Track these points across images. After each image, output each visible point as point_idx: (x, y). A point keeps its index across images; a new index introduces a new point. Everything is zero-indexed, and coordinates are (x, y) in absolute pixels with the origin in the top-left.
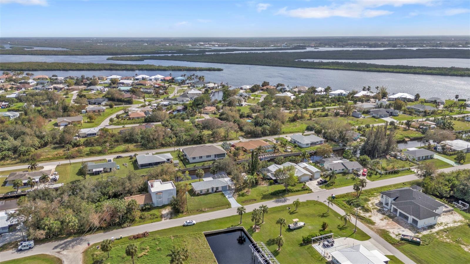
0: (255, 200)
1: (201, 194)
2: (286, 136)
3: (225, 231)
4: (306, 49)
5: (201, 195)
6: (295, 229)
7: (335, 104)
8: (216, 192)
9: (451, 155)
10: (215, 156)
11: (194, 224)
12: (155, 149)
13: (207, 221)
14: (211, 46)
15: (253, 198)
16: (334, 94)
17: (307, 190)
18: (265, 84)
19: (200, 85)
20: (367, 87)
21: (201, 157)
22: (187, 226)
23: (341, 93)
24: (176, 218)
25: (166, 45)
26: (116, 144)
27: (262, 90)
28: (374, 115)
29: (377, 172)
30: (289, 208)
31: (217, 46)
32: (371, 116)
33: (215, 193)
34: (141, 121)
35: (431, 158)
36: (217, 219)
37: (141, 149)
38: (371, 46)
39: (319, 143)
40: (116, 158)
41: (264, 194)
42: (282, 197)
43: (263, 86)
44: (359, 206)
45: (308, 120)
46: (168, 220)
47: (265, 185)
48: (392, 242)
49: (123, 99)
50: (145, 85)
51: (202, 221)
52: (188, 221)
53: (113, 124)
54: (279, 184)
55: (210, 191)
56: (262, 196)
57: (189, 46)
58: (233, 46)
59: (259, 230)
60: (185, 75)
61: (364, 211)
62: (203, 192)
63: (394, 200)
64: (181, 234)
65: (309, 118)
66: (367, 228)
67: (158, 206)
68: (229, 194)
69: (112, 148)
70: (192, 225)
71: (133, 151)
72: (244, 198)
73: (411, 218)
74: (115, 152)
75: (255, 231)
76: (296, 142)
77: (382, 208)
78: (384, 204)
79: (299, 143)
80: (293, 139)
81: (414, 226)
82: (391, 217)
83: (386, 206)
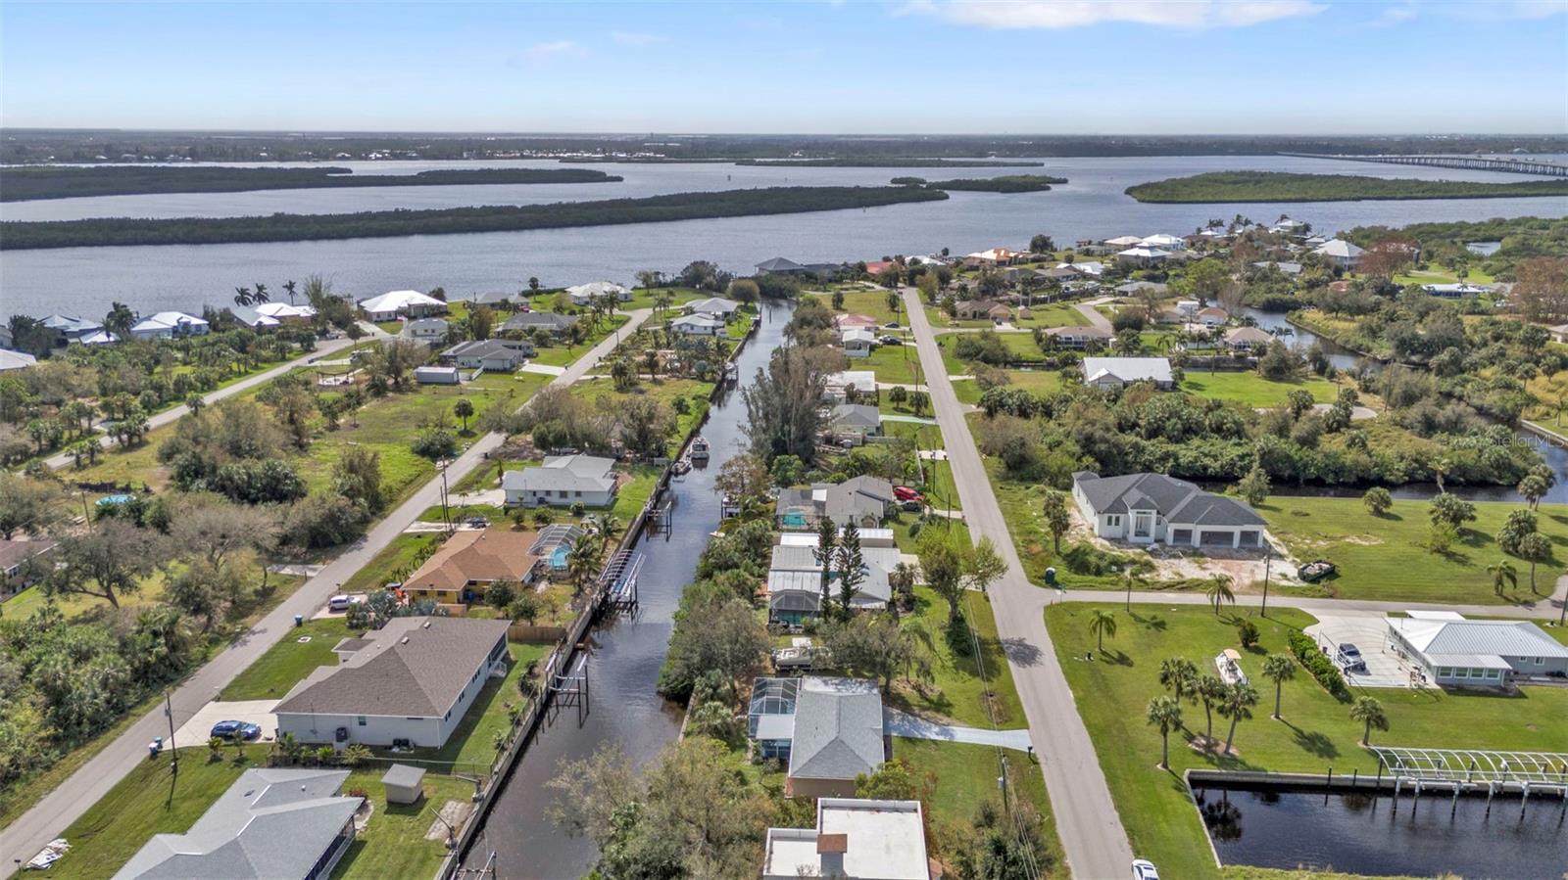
0: (989, 694)
13: (1130, 834)
15: (974, 693)
16: (157, 332)
20: (253, 291)
28: (488, 364)
30: (1089, 655)
32: (480, 369)
36: (1118, 806)
41: (951, 664)
51: (1127, 845)
56: (965, 673)
61: (1150, 571)
63: (1159, 512)
68: (919, 725)
72: (962, 708)
73: (1235, 531)
75: (1228, 753)
76: (548, 499)
77: (1144, 548)
78: (1132, 538)
79: (569, 496)
80: (526, 492)
81: (1253, 549)
82: (1195, 554)
83: (1141, 540)
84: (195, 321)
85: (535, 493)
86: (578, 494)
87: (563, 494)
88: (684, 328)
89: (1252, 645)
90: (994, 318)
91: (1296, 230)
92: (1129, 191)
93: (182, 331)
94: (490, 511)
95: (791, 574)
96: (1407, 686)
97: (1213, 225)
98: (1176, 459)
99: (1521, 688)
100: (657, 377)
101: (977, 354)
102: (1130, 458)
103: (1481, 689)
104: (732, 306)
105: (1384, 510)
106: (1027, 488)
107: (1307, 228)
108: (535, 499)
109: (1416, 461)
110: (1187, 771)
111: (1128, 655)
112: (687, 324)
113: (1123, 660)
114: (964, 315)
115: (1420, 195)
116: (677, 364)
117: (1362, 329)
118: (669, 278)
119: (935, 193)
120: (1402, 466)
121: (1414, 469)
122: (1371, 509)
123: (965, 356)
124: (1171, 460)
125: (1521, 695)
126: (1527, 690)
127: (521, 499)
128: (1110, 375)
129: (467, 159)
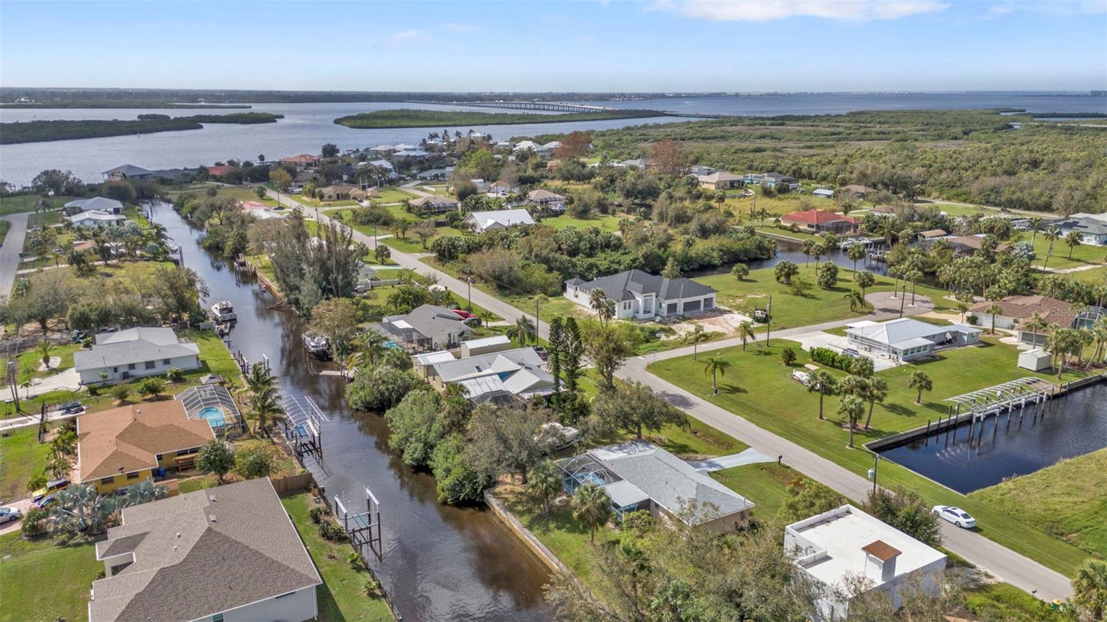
73: (703, 299)
76: (132, 372)
77: (654, 321)
78: (641, 315)
79: (156, 364)
80: (105, 369)
81: (712, 311)
82: (684, 319)
83: (648, 316)
85: (116, 369)
86: (167, 362)
87: (150, 365)
88: (87, 223)
89: (791, 362)
90: (355, 198)
91: (484, 138)
92: (337, 122)
94: (73, 395)
95: (473, 380)
96: (894, 366)
97: (433, 136)
98: (597, 268)
99: (938, 354)
100: (109, 262)
101: (378, 220)
102: (571, 270)
103: (923, 359)
104: (119, 205)
105: (744, 277)
106: (530, 299)
107: (490, 137)
108: (117, 375)
109: (721, 250)
110: (863, 445)
111: (736, 386)
112: (90, 219)
113: (736, 390)
114: (330, 197)
115: (518, 121)
116: (123, 250)
117: (596, 187)
118: (18, 188)
119: (193, 124)
120: (715, 254)
121: (722, 256)
122: (736, 277)
123: (369, 222)
124: (595, 269)
125: (942, 358)
126: (942, 353)
127: (105, 377)
128: (496, 223)
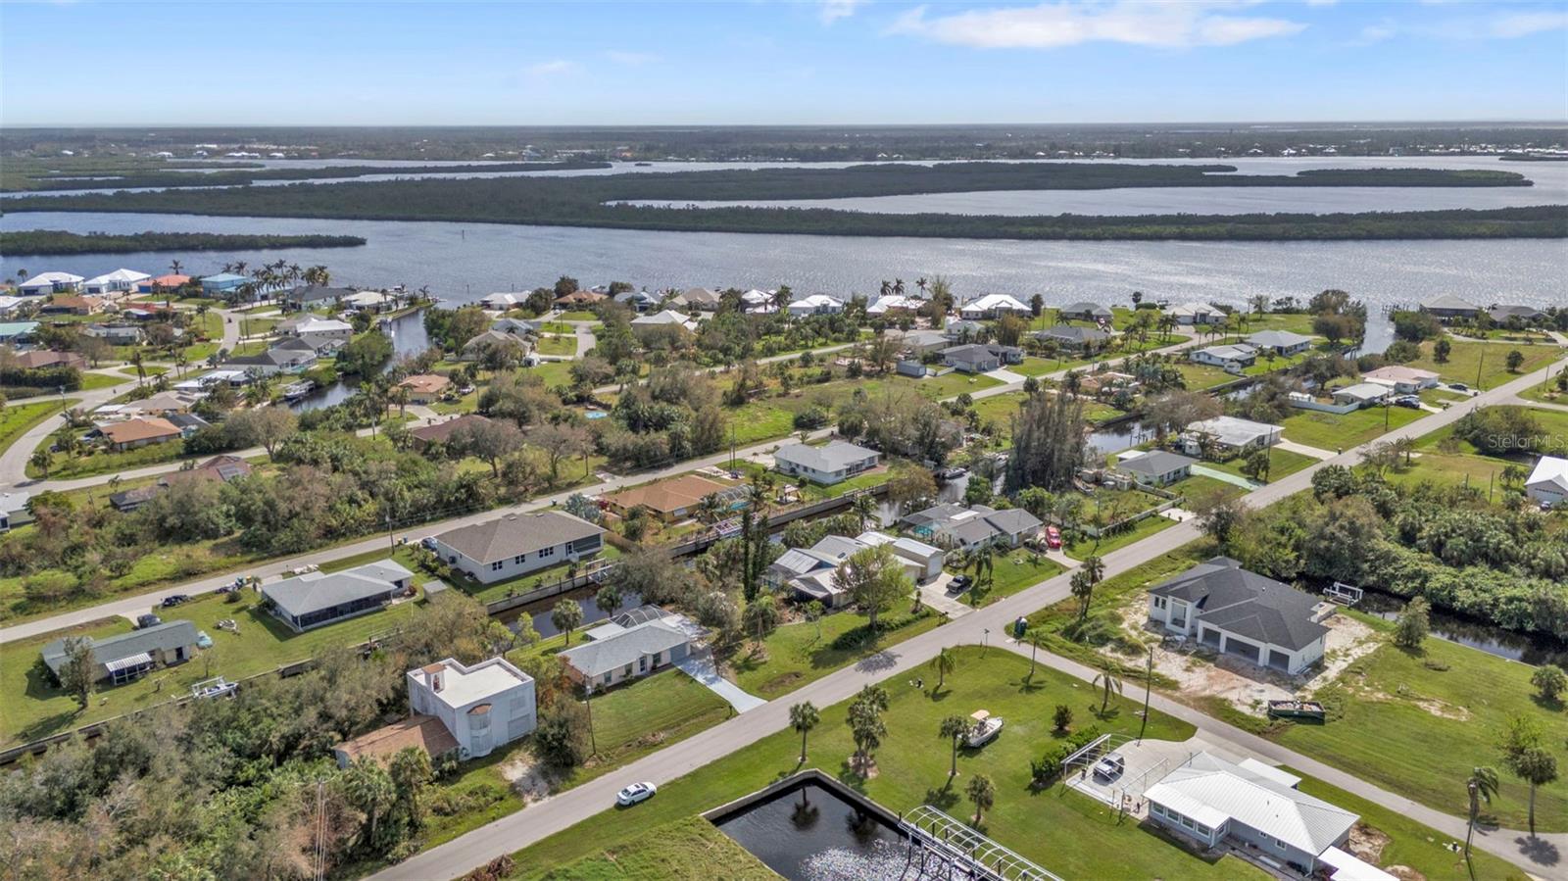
0: (797, 675)
1: (609, 685)
2: (755, 454)
3: (767, 794)
4: (610, 166)
5: (610, 689)
6: (983, 745)
7: (824, 340)
8: (654, 669)
9: (1226, 461)
10: (569, 547)
11: (652, 794)
12: (304, 551)
13: (689, 775)
14: (256, 158)
15: (787, 671)
16: (804, 310)
17: (928, 615)
18: (566, 286)
19: (321, 302)
20: (893, 284)
21: (520, 559)
22: (633, 804)
23: (825, 306)
24: (573, 787)
25: (58, 155)
26: (130, 550)
27: (564, 306)
28: (959, 365)
29: (1084, 533)
30: (920, 683)
31: (280, 155)
32: (953, 369)
33: (656, 676)
34: (172, 452)
35: (1188, 475)
36: (718, 761)
37: (249, 558)
38: (803, 157)
39: (867, 464)
40: (165, 606)
41: (811, 649)
42: (871, 649)
43: (560, 293)
44: (1109, 640)
45: (779, 396)
46: (546, 800)
47: (797, 622)
48: (1257, 729)
49: (28, 371)
50: (85, 313)
51: (673, 778)
52: (632, 789)
53: (51, 474)
54: (838, 609)
55: (636, 671)
56: (810, 659)
57: (163, 157)
58: (342, 157)
59: (875, 768)
60: (241, 266)
61: (1128, 654)
62: (615, 680)
63: (1200, 606)
64: (635, 838)
65: (782, 390)
66: (1168, 701)
67: (477, 758)
68: (703, 669)
69: (120, 571)
70: (647, 799)
71: (219, 569)
72: (760, 674)
73: (1265, 649)
74: (142, 585)
75: (866, 774)
76: (797, 470)
77: (1166, 636)
78: (1168, 624)
79: (809, 471)
80: (785, 461)
81: (1278, 673)
84: (833, 304)
85: (790, 463)
86: (814, 471)
87: (806, 469)
89: (1066, 728)
93: (822, 310)
99: (1227, 857)
103: (1183, 839)
110: (813, 770)
113: (939, 696)
129: (1392, 155)
